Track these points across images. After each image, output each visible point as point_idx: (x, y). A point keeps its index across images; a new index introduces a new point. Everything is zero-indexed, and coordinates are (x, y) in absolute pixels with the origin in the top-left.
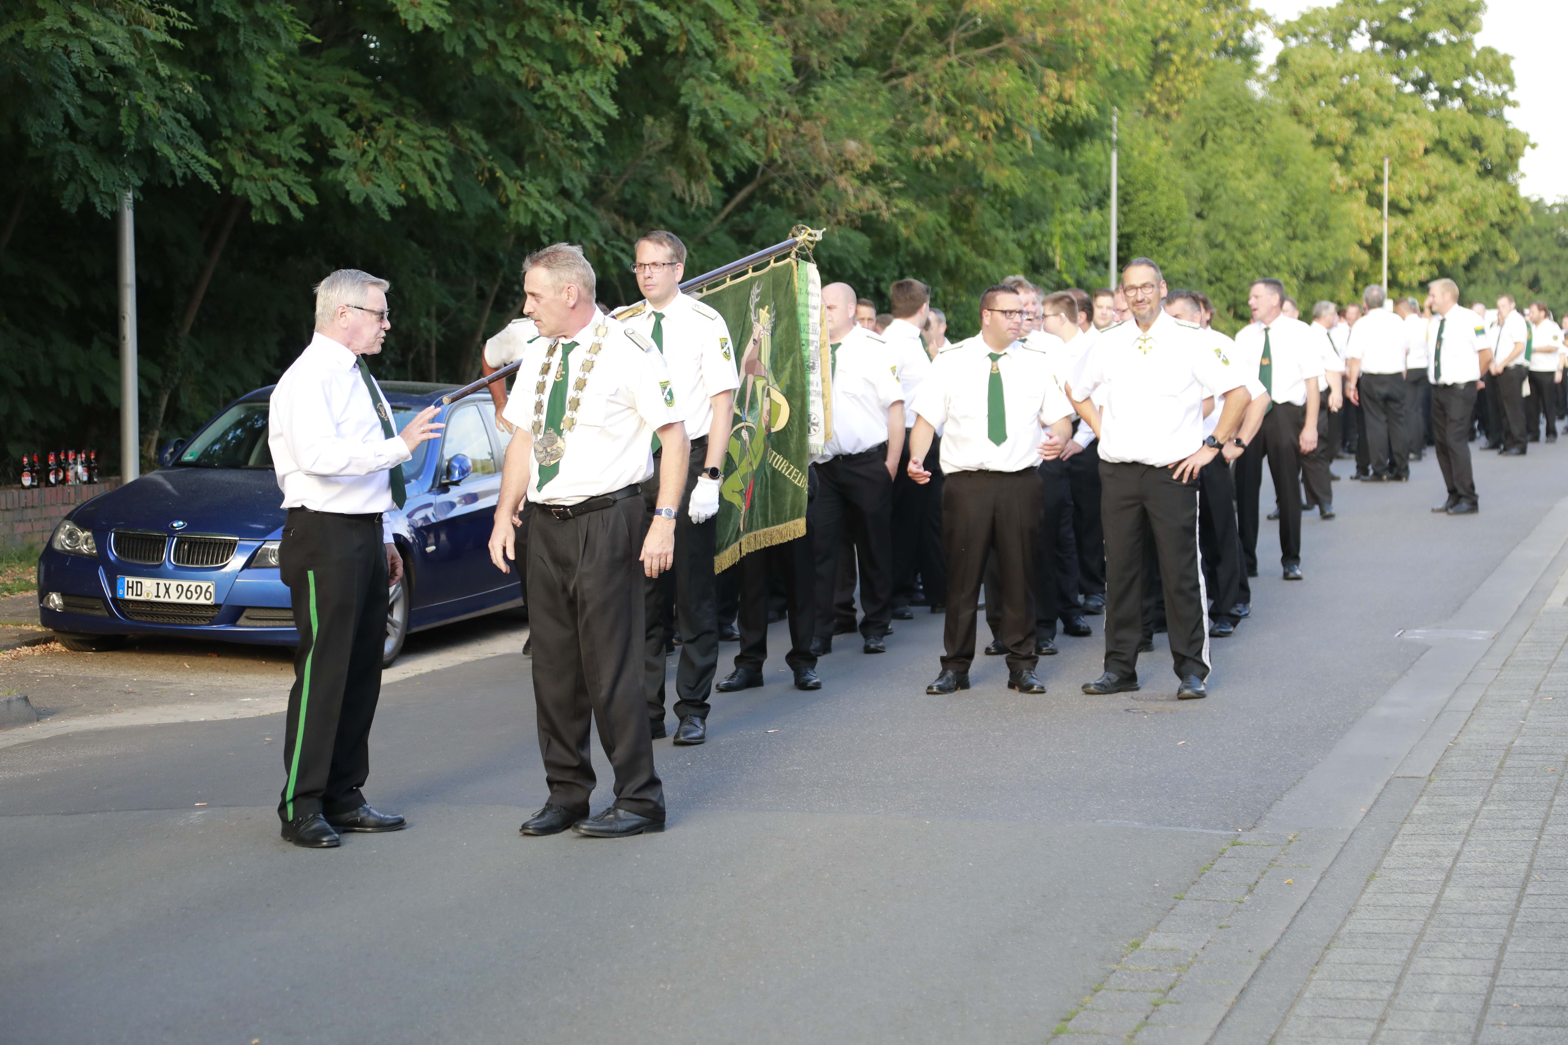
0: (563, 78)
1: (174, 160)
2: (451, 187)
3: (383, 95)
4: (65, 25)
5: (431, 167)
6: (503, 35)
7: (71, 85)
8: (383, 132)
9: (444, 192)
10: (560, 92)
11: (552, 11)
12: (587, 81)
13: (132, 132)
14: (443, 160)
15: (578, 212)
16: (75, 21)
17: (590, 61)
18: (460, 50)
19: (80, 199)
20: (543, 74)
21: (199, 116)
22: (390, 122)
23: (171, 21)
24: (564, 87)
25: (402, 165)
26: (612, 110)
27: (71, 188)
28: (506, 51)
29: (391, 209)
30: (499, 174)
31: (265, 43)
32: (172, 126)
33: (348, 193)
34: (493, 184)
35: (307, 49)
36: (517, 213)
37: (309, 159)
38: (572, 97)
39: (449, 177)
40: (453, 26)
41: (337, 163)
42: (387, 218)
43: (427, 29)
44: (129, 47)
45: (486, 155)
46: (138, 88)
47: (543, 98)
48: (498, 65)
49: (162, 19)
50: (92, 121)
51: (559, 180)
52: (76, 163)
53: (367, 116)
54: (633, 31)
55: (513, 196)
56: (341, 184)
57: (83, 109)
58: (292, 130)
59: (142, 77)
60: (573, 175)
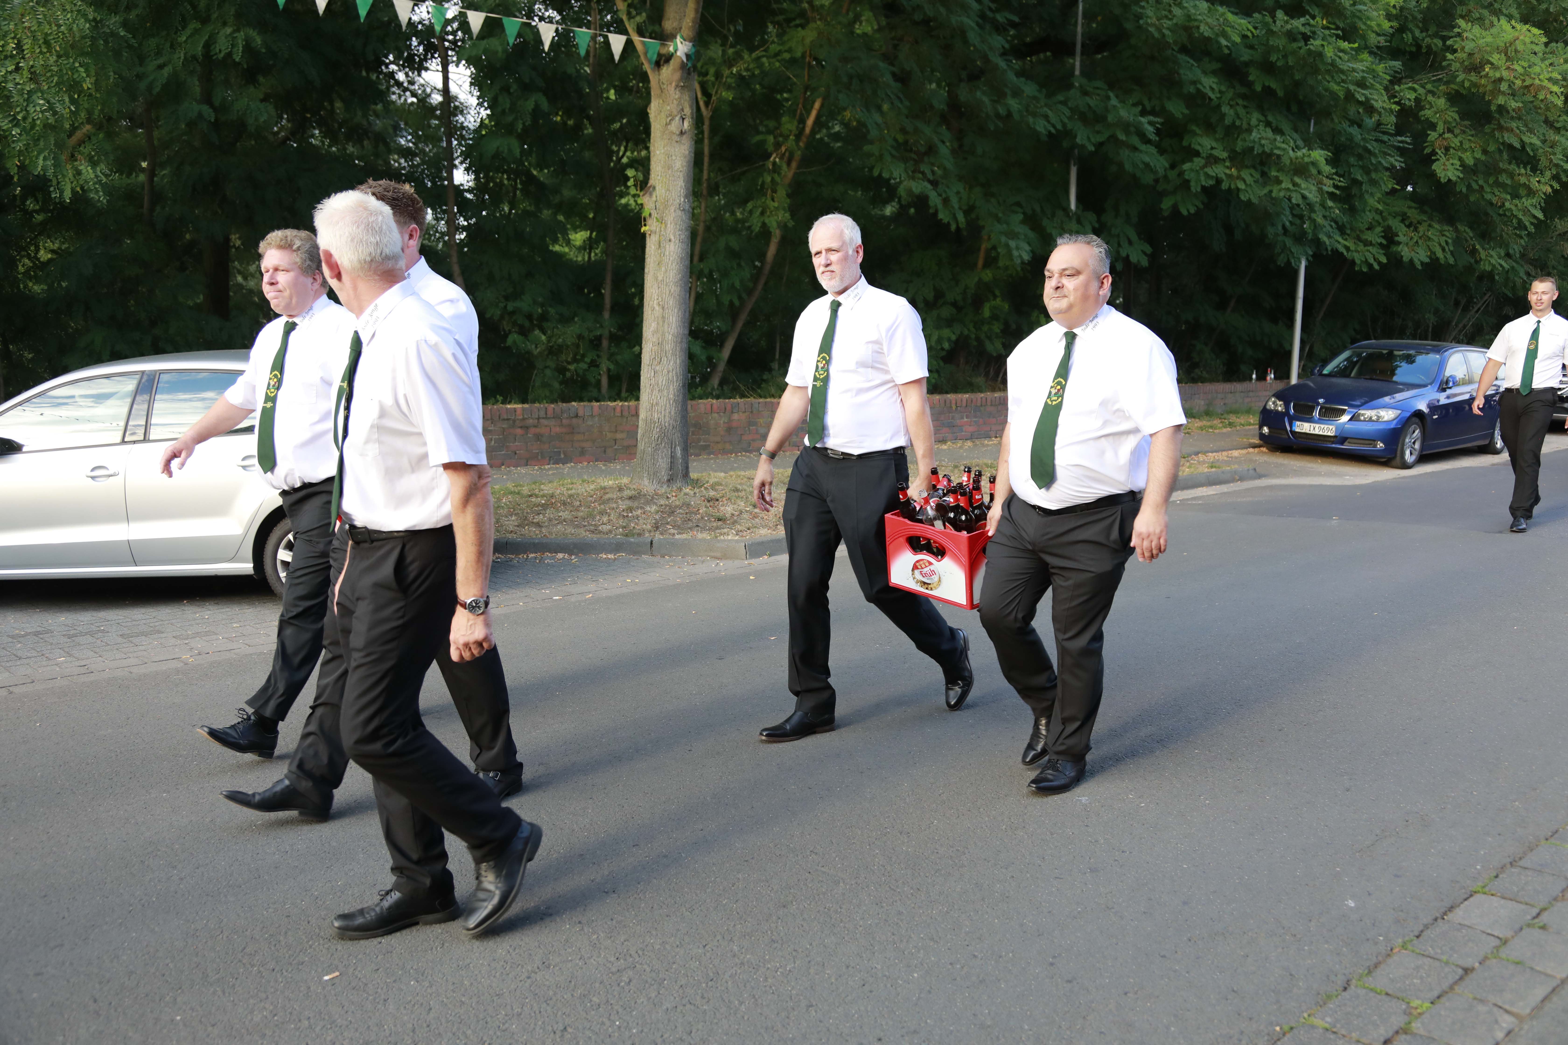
0: (1516, 201)
1: (1328, 243)
2: (1452, 253)
3: (1424, 212)
4: (1290, 186)
5: (1444, 244)
6: (1487, 182)
7: (1288, 212)
8: (1421, 229)
9: (1449, 256)
10: (1513, 208)
11: (1514, 170)
12: (1528, 202)
13: (1310, 231)
14: (1450, 241)
15: (1514, 264)
16: (1295, 184)
17: (1531, 193)
18: (1464, 190)
19: (1285, 260)
20: (1506, 200)
21: (1340, 223)
22: (1425, 224)
23: (1336, 183)
24: (1516, 206)
25: (1430, 243)
26: (1541, 216)
27: (1282, 255)
28: (1488, 189)
29: (1422, 263)
30: (1478, 247)
31: (1374, 190)
32: (1328, 228)
33: (1402, 257)
34: (1474, 252)
35: (1393, 192)
36: (1484, 265)
37: (1384, 242)
38: (1519, 210)
39: (1452, 248)
40: (1461, 179)
41: (1399, 243)
42: (1420, 268)
43: (1449, 180)
44: (1317, 194)
45: (1471, 239)
46: (1315, 212)
47: (1505, 211)
48: (1483, 196)
49: (1332, 182)
50: (1294, 227)
51: (1508, 250)
52: (1285, 245)
53: (1415, 221)
54: (1556, 177)
55: (1483, 257)
56: (1400, 253)
57: (1291, 222)
58: (1379, 229)
59: (1317, 207)
60: (1515, 247)
